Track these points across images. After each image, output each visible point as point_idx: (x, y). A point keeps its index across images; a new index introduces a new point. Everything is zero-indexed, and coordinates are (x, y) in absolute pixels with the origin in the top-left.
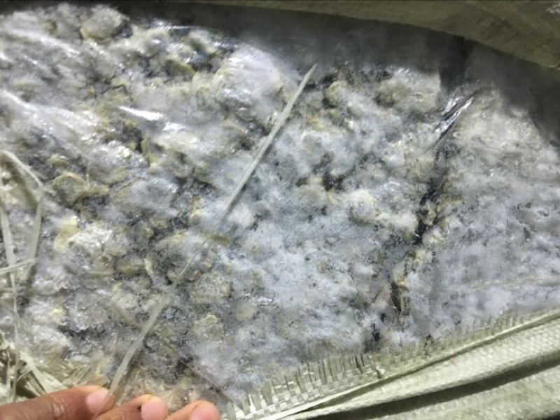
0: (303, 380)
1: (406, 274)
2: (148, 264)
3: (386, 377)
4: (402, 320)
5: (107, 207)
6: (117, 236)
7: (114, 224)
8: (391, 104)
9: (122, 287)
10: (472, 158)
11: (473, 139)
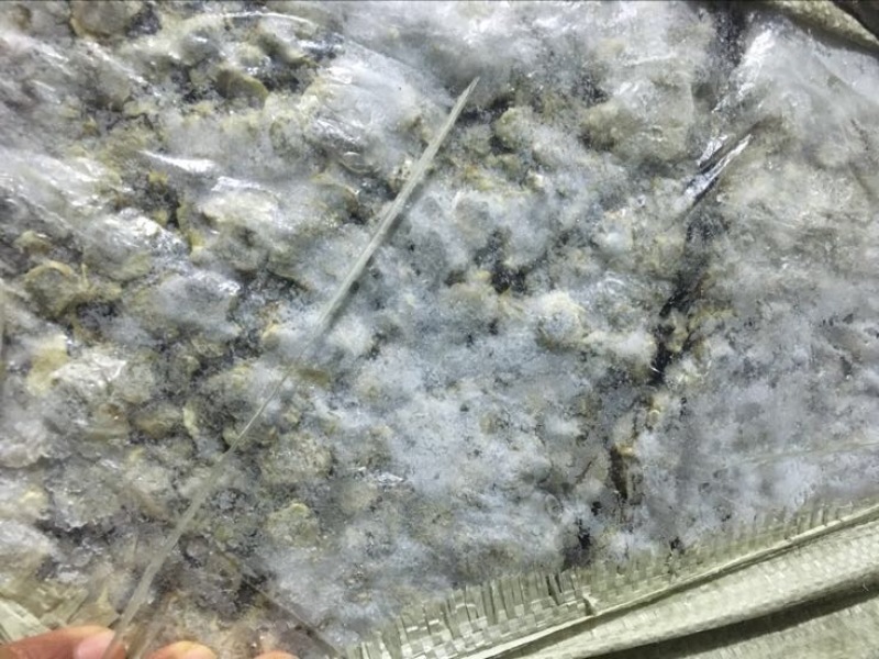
0: (454, 617)
1: (636, 435)
2: (189, 418)
3: (600, 613)
4: (629, 512)
5: (118, 320)
6: (135, 369)
7: (130, 349)
8: (609, 146)
9: (143, 455)
10: (749, 238)
11: (751, 205)
